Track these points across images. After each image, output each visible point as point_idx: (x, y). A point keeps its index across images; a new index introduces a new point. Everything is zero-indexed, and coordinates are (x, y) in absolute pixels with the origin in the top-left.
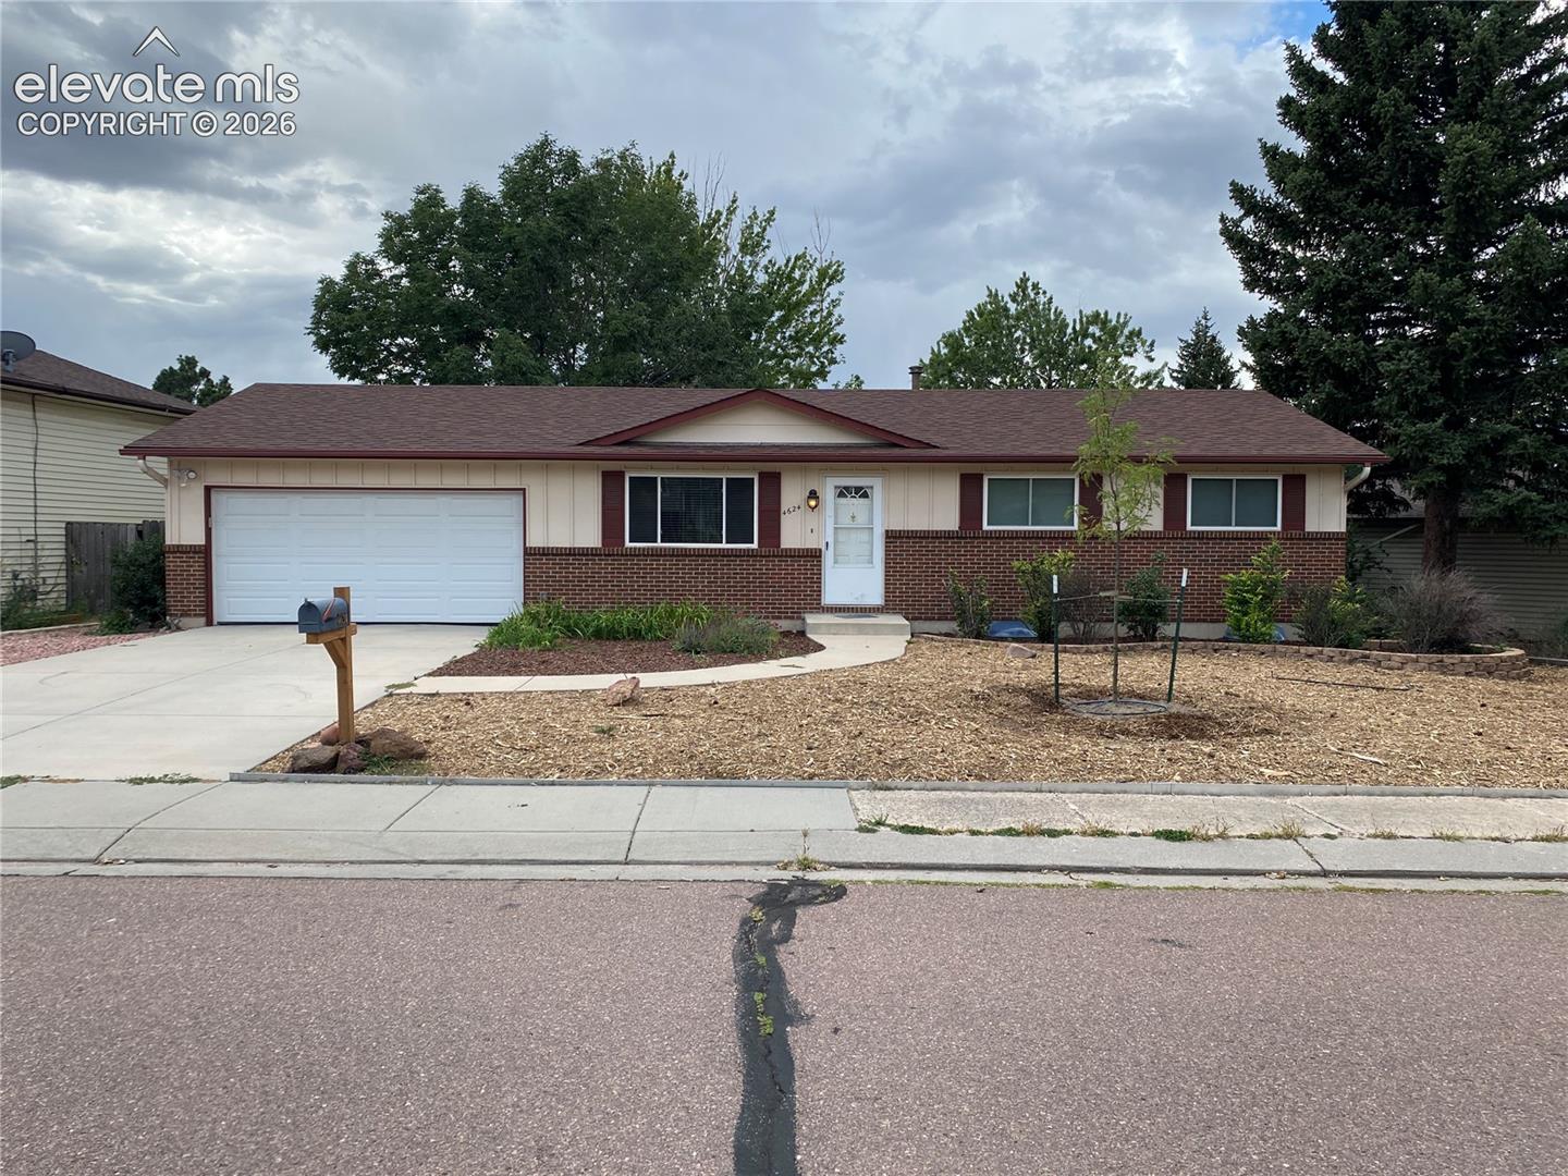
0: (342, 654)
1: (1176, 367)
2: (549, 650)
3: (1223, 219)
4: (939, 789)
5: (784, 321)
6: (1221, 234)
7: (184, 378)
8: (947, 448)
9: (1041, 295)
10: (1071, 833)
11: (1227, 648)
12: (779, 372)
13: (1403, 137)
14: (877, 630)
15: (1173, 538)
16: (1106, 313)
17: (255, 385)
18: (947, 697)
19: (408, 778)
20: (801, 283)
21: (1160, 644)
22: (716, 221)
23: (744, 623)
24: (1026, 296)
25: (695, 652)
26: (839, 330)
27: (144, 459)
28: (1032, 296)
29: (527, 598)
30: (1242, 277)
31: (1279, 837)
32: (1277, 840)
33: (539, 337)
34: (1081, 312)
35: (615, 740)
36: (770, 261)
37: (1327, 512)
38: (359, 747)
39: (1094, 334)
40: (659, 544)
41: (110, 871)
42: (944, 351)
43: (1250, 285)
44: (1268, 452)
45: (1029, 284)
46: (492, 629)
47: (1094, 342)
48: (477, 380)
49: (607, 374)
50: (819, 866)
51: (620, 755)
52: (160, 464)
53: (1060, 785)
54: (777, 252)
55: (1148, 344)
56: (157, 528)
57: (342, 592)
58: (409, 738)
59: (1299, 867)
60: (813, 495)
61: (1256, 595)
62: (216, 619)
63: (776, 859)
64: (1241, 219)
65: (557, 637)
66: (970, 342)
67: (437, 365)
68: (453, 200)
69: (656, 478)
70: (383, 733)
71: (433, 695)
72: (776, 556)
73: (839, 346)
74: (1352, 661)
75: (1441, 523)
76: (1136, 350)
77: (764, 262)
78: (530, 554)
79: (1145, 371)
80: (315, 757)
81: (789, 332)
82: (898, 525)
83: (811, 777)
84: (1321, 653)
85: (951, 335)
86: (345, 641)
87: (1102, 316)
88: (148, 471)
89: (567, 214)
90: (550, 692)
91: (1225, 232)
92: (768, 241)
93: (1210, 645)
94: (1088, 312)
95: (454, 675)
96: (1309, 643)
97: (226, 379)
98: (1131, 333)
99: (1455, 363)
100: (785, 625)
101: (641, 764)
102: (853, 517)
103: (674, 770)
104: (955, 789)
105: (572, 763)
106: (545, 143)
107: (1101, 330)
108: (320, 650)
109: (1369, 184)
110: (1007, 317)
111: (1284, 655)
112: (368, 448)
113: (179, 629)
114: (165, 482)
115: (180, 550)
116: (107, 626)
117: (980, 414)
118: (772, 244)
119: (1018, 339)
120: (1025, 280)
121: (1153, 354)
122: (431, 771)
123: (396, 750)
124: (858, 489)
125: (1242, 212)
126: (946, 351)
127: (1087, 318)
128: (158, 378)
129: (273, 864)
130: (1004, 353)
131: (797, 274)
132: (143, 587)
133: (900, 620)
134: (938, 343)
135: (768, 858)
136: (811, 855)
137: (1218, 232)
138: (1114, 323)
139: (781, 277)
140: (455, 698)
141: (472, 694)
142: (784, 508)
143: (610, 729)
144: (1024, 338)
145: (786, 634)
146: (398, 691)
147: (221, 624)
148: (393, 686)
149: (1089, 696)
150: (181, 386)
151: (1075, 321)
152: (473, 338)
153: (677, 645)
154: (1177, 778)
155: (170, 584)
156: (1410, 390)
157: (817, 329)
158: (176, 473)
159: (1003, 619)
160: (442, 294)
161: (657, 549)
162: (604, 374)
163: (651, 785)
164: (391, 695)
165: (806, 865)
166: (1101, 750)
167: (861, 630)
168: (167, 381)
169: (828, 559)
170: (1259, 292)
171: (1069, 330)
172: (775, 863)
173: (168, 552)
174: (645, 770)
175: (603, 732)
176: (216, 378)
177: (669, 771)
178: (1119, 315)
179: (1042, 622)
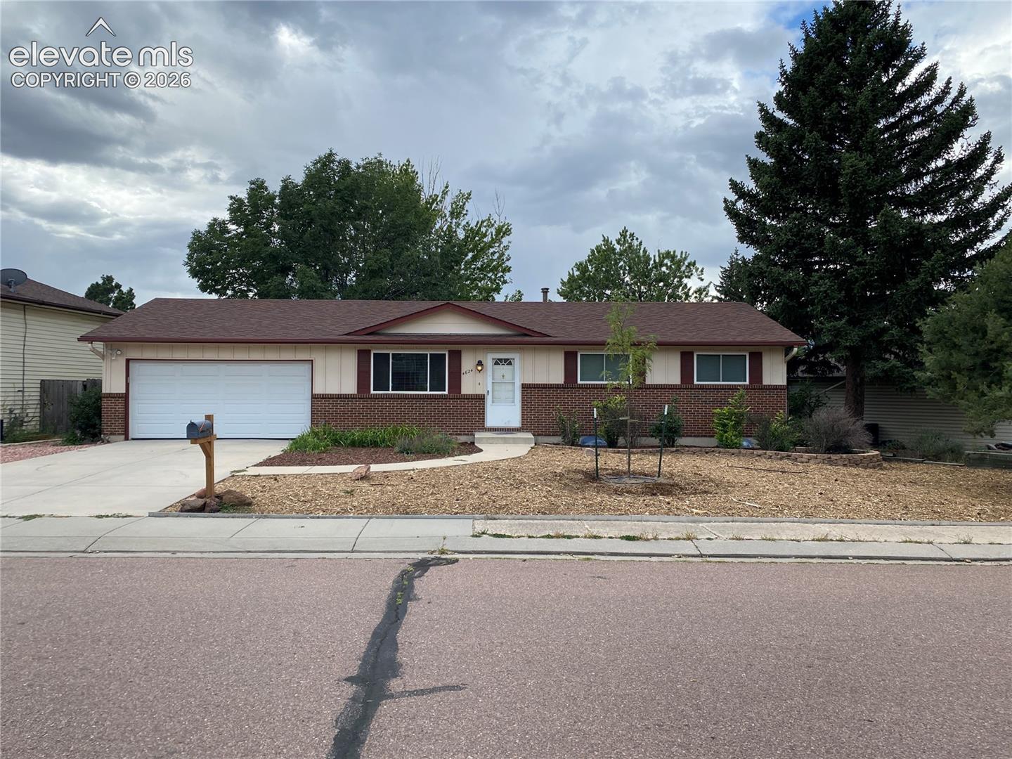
0: (208, 449)
1: (719, 284)
2: (324, 453)
3: (725, 201)
4: (521, 519)
5: (475, 259)
6: (725, 210)
7: (105, 289)
8: (556, 337)
9: (635, 241)
10: (579, 537)
11: (713, 451)
12: (472, 288)
13: (820, 160)
14: (515, 441)
15: (686, 389)
16: (674, 252)
17: (156, 299)
18: (541, 475)
19: (243, 515)
20: (485, 235)
21: (675, 449)
22: (434, 200)
23: (438, 437)
24: (625, 241)
25: (408, 452)
26: (508, 263)
27: (92, 343)
28: (630, 241)
29: (314, 422)
30: (737, 234)
31: (684, 539)
32: (683, 541)
33: (325, 268)
34: (659, 251)
35: (354, 496)
36: (467, 223)
37: (775, 374)
38: (217, 499)
39: (667, 264)
40: (391, 392)
41: (93, 555)
42: (577, 273)
43: (741, 239)
44: (739, 339)
45: (628, 234)
46: (291, 442)
47: (667, 269)
48: (287, 296)
49: (365, 291)
50: (449, 553)
51: (356, 504)
52: (99, 346)
53: (585, 517)
54: (473, 216)
55: (700, 270)
56: (97, 384)
57: (209, 417)
58: (244, 495)
59: (690, 553)
60: (480, 363)
61: (732, 421)
62: (131, 436)
63: (427, 549)
64: (736, 201)
65: (328, 445)
66: (592, 268)
67: (262, 287)
68: (274, 187)
69: (389, 354)
70: (229, 492)
71: (256, 476)
72: (459, 399)
73: (507, 274)
74: (781, 459)
75: (855, 380)
76: (692, 274)
77: (463, 223)
78: (315, 398)
79: (698, 286)
80: (193, 504)
81: (479, 265)
82: (529, 381)
83: (456, 513)
84: (765, 454)
85: (581, 264)
86: (210, 443)
87: (672, 253)
88: (93, 350)
89: (342, 198)
90: (322, 474)
91: (726, 208)
92: (467, 211)
93: (703, 449)
94: (663, 251)
95: (268, 466)
96: (762, 449)
97: (131, 290)
98: (689, 264)
99: (853, 286)
100: (463, 439)
101: (366, 508)
102: (503, 376)
103: (383, 511)
104: (530, 519)
105: (329, 508)
106: (331, 154)
107: (671, 262)
108: (198, 447)
109: (805, 184)
110: (615, 254)
111: (744, 455)
112: (222, 337)
113: (108, 442)
114: (103, 357)
115: (110, 396)
116: (66, 440)
117: (579, 317)
118: (469, 213)
119: (621, 267)
120: (625, 231)
121: (703, 277)
122: (254, 511)
123: (236, 501)
124: (506, 360)
125: (737, 197)
126: (578, 273)
127: (663, 255)
128: (89, 289)
129: (174, 553)
130: (612, 276)
131: (483, 230)
132: (88, 418)
133: (530, 436)
134: (572, 269)
135: (424, 549)
136: (445, 548)
137: (723, 209)
138: (679, 257)
139: (473, 233)
140: (269, 477)
141: (278, 475)
142: (463, 371)
143: (352, 491)
144: (625, 267)
145: (463, 444)
146: (237, 474)
147: (133, 439)
148: (235, 471)
149: (617, 474)
150: (103, 294)
151: (654, 256)
152: (285, 270)
153: (397, 449)
154: (647, 513)
155: (104, 415)
156: (827, 302)
157: (494, 263)
158: (110, 352)
159: (590, 435)
160: (267, 245)
161: (389, 394)
162: (364, 292)
163: (371, 518)
164: (233, 476)
165: (443, 552)
166: (611, 501)
167: (506, 441)
168: (94, 292)
169: (489, 400)
170: (747, 243)
171: (652, 262)
172: (427, 551)
173: (104, 397)
174: (368, 511)
175: (348, 492)
176: (125, 289)
177: (380, 511)
178: (682, 253)
179: (608, 437)
